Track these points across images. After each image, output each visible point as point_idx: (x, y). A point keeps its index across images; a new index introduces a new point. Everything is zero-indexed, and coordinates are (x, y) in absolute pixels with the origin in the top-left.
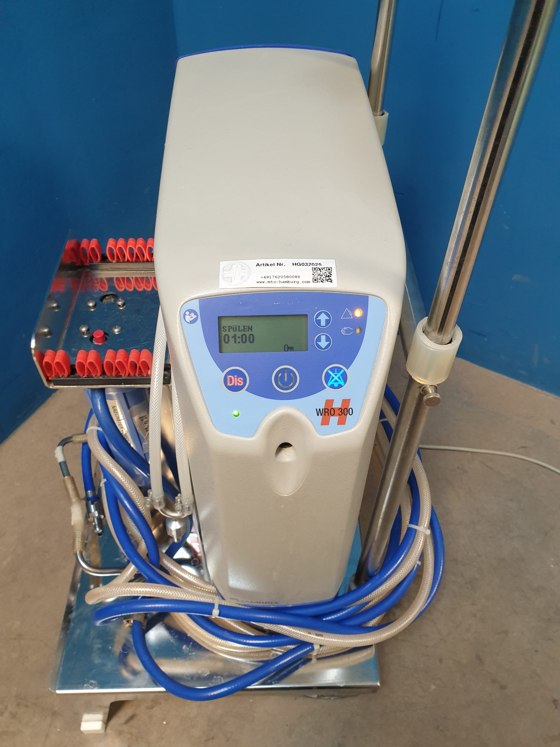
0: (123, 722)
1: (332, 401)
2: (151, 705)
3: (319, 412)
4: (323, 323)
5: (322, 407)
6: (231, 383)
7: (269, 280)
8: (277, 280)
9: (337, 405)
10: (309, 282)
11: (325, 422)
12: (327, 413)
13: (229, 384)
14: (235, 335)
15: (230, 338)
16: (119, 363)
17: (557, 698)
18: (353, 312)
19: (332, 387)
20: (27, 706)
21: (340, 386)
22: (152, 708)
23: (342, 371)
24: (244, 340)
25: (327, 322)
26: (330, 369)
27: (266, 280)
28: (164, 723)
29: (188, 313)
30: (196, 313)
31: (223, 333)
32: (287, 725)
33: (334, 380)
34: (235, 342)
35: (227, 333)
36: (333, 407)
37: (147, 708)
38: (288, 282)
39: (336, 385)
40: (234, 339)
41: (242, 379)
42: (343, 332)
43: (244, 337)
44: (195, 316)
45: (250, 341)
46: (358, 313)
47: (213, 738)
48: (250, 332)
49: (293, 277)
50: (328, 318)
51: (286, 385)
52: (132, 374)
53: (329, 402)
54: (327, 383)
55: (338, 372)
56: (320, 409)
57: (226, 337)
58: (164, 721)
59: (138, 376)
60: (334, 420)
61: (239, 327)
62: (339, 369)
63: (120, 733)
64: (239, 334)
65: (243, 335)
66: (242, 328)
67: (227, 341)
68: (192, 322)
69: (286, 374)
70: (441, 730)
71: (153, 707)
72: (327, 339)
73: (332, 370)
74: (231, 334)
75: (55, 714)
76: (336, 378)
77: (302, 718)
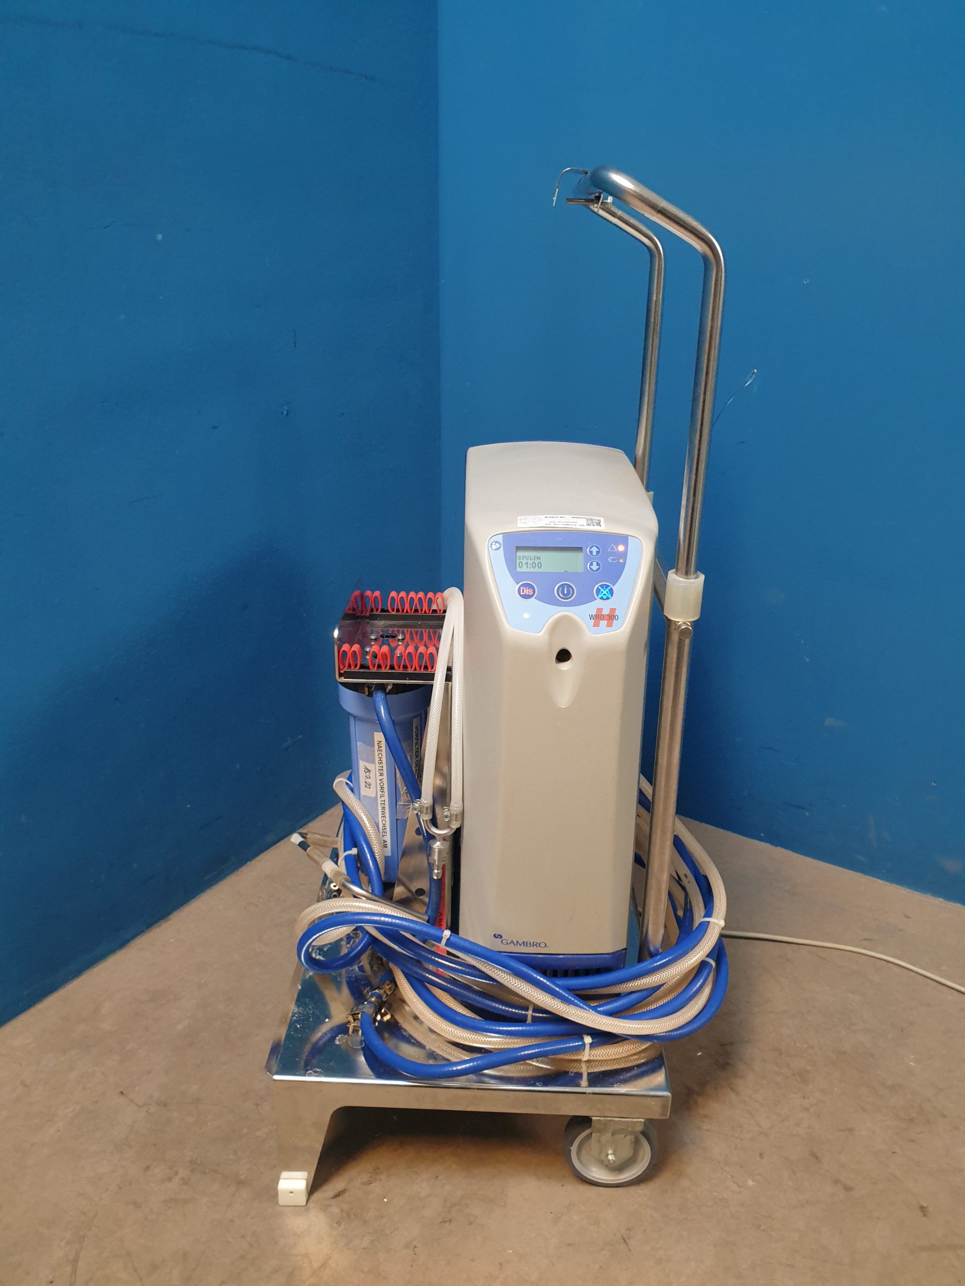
0: (332, 1196)
1: (602, 609)
2: (368, 1181)
3: (591, 617)
4: (595, 553)
5: (594, 613)
6: (523, 592)
7: (554, 523)
8: (560, 523)
9: (606, 612)
10: (583, 525)
11: (596, 625)
12: (597, 619)
13: (522, 593)
14: (527, 562)
15: (524, 564)
16: (409, 653)
17: (925, 1205)
18: (617, 547)
19: (602, 598)
20: (204, 1173)
21: (608, 598)
22: (369, 1184)
23: (609, 588)
24: (534, 566)
25: (598, 553)
26: (600, 586)
27: (552, 523)
28: (385, 1200)
29: (494, 543)
30: (500, 544)
31: (518, 561)
32: (552, 1213)
33: (603, 593)
34: (527, 567)
35: (521, 560)
36: (603, 614)
37: (364, 1184)
38: (568, 525)
39: (605, 597)
40: (526, 565)
41: (532, 590)
42: (610, 559)
43: (534, 564)
44: (499, 546)
45: (538, 566)
46: (621, 548)
47: (450, 1221)
48: (539, 561)
49: (572, 522)
50: (598, 550)
51: (566, 596)
52: (418, 668)
53: (600, 610)
54: (597, 596)
55: (606, 588)
56: (592, 615)
57: (521, 564)
58: (385, 1198)
59: (422, 671)
60: (603, 623)
61: (531, 557)
62: (607, 586)
63: (325, 1208)
64: (530, 562)
65: (533, 563)
66: (532, 557)
67: (521, 566)
68: (496, 549)
69: (566, 589)
70: (764, 1230)
71: (371, 1183)
72: (598, 564)
73: (602, 586)
74: (524, 561)
75: (241, 1183)
76: (605, 592)
77: (571, 1206)
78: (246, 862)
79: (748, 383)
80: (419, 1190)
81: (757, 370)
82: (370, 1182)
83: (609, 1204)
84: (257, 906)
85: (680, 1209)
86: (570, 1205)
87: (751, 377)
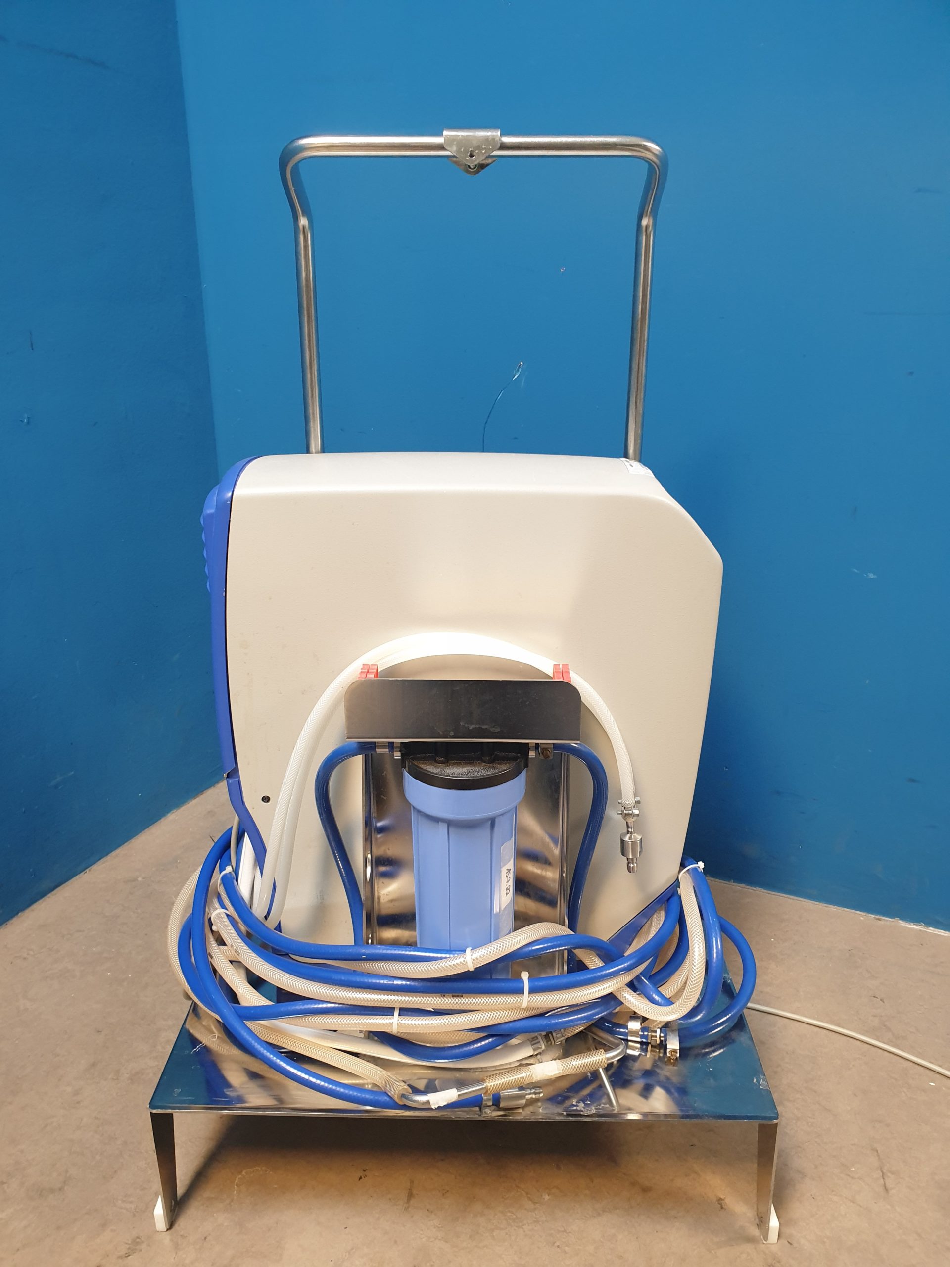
2: (126, 1253)
17: (722, 1197)
32: (332, 1261)
71: (129, 1256)
77: (354, 1250)
78: (18, 913)
79: (516, 377)
80: (184, 1256)
81: (523, 363)
82: (127, 1255)
83: (396, 1242)
84: (25, 958)
85: (470, 1237)
86: (352, 1249)
87: (518, 371)
